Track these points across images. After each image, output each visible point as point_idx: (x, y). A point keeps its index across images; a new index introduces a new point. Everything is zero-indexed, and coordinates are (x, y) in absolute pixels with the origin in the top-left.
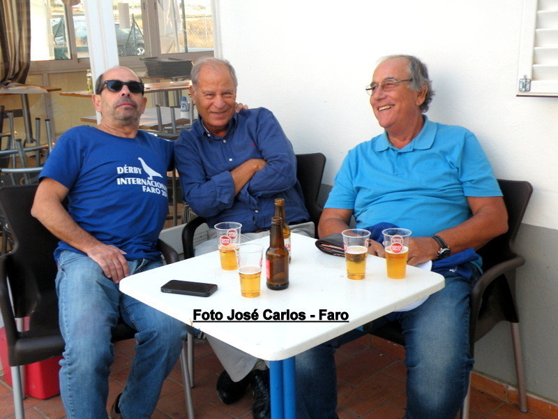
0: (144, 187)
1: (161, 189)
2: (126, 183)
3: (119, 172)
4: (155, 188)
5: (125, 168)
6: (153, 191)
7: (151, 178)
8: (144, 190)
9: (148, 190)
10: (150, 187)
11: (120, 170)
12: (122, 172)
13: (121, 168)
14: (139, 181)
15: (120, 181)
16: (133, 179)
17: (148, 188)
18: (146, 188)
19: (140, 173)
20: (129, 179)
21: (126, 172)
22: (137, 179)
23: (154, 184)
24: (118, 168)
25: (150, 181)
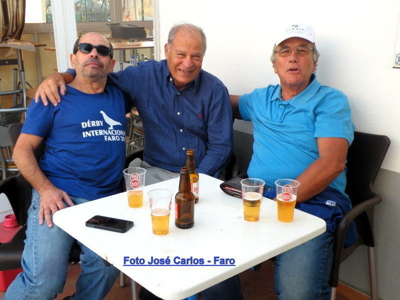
0: (105, 137)
1: (119, 136)
2: (90, 135)
3: (83, 127)
4: (115, 136)
5: (88, 122)
6: (114, 139)
7: (111, 128)
8: (106, 139)
9: (109, 139)
10: (111, 136)
11: (84, 125)
12: (86, 126)
13: (85, 123)
14: (101, 132)
15: (85, 134)
16: (96, 131)
17: (109, 137)
18: (108, 137)
19: (102, 125)
20: (93, 132)
21: (89, 126)
22: (100, 131)
23: (114, 132)
24: (83, 124)
25: (111, 130)
